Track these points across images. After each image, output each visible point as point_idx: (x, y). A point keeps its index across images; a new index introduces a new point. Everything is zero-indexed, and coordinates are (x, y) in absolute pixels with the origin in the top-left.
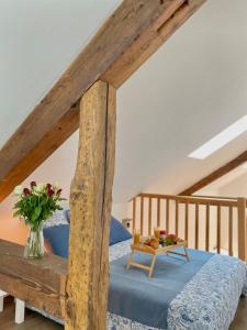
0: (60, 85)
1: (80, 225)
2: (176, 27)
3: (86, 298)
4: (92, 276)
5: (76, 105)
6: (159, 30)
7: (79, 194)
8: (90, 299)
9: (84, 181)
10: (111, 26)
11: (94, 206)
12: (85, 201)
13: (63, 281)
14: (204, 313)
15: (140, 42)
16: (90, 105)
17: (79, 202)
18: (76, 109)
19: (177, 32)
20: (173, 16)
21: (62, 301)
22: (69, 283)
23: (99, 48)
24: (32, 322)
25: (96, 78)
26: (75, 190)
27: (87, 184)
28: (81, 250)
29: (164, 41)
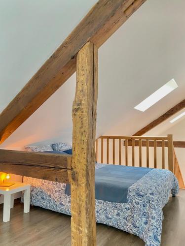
0: (64, 46)
1: (80, 126)
2: (134, 10)
3: (84, 167)
4: (88, 154)
5: (74, 57)
6: (125, 11)
7: (78, 109)
8: (87, 167)
9: (81, 101)
10: (96, 10)
11: (88, 113)
12: (83, 112)
13: (69, 161)
14: (150, 191)
15: (114, 18)
16: (84, 56)
17: (79, 113)
18: (74, 59)
19: (135, 13)
20: (133, 4)
21: (69, 172)
22: (73, 161)
23: (89, 22)
24: (34, 212)
25: (88, 40)
26: (76, 107)
27: (83, 102)
28: (81, 140)
29: (127, 18)
